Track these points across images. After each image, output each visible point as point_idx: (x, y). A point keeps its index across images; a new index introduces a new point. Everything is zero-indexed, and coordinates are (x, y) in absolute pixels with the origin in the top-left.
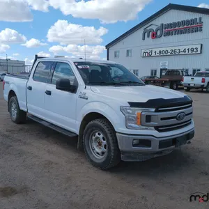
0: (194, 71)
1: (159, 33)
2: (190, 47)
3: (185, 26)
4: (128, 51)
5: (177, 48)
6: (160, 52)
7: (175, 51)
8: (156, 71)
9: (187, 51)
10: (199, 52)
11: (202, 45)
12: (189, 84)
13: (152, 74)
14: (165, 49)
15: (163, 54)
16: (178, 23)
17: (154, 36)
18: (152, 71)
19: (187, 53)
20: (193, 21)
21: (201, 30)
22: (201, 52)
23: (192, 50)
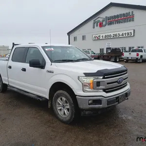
0: (130, 48)
1: (104, 23)
2: (126, 32)
3: (122, 18)
4: (83, 36)
5: (117, 33)
6: (106, 36)
7: (116, 35)
8: (103, 49)
9: (124, 35)
10: (133, 35)
11: (134, 30)
12: (128, 58)
13: (101, 52)
14: (109, 34)
15: (107, 38)
16: (117, 15)
17: (101, 25)
18: (101, 49)
20: (128, 14)
21: (133, 20)
22: (134, 35)
23: (128, 34)
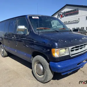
1: (63, 15)
7: (70, 21)
14: (65, 21)
19: (74, 22)
22: (79, 21)
23: (76, 21)
